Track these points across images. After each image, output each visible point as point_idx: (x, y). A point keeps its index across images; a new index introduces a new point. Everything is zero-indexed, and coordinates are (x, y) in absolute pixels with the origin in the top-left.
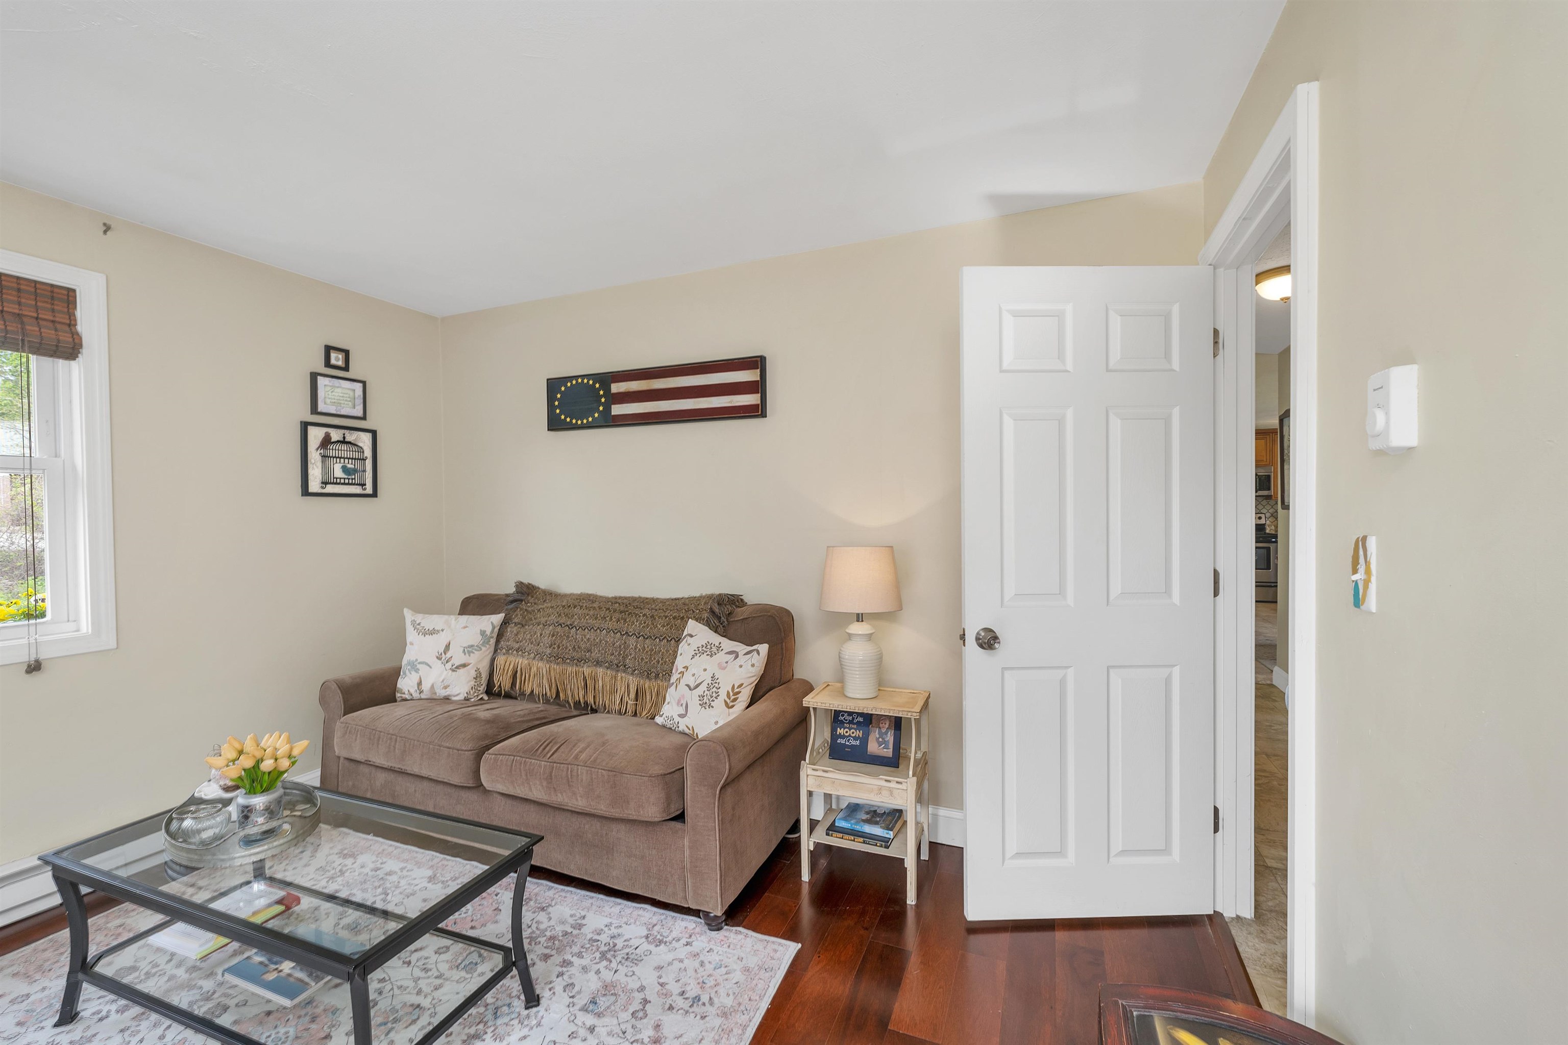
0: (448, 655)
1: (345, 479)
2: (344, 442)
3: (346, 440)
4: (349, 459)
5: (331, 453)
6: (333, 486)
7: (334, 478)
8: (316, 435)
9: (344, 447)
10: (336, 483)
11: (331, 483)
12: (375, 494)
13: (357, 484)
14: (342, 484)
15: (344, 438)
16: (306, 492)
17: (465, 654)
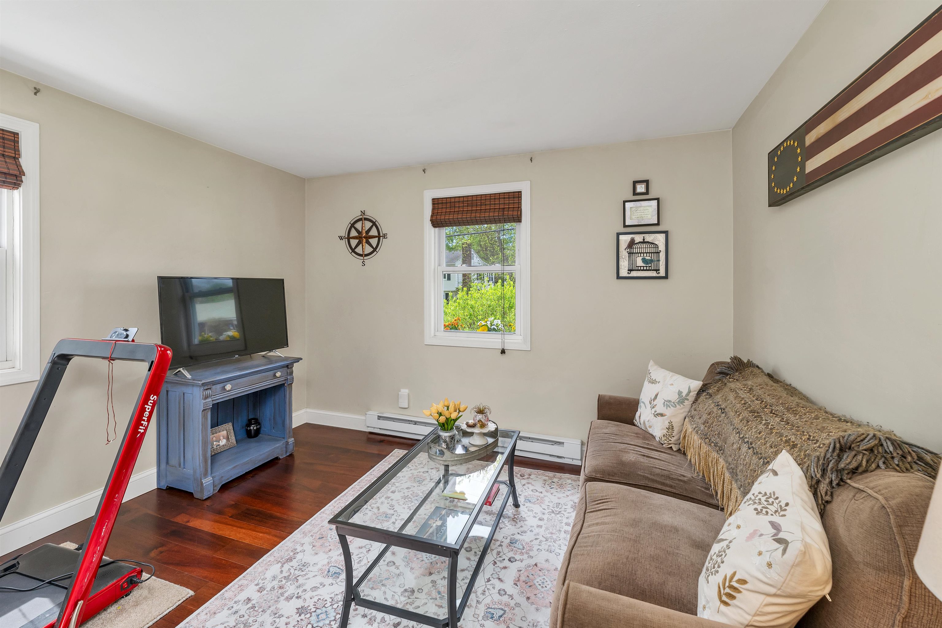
0: (655, 403)
1: (644, 267)
2: (644, 242)
3: (645, 241)
4: (647, 253)
5: (635, 251)
6: (636, 271)
7: (636, 267)
8: (625, 239)
9: (644, 245)
10: (638, 270)
11: (634, 270)
12: (666, 277)
13: (653, 270)
14: (642, 270)
15: (644, 239)
16: (618, 277)
17: (664, 406)
